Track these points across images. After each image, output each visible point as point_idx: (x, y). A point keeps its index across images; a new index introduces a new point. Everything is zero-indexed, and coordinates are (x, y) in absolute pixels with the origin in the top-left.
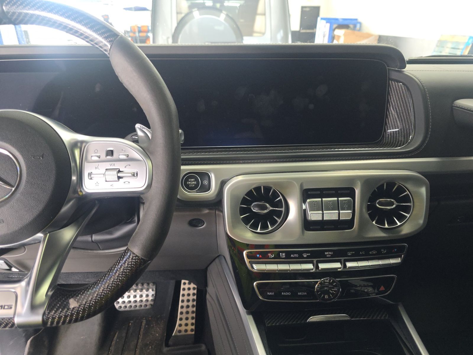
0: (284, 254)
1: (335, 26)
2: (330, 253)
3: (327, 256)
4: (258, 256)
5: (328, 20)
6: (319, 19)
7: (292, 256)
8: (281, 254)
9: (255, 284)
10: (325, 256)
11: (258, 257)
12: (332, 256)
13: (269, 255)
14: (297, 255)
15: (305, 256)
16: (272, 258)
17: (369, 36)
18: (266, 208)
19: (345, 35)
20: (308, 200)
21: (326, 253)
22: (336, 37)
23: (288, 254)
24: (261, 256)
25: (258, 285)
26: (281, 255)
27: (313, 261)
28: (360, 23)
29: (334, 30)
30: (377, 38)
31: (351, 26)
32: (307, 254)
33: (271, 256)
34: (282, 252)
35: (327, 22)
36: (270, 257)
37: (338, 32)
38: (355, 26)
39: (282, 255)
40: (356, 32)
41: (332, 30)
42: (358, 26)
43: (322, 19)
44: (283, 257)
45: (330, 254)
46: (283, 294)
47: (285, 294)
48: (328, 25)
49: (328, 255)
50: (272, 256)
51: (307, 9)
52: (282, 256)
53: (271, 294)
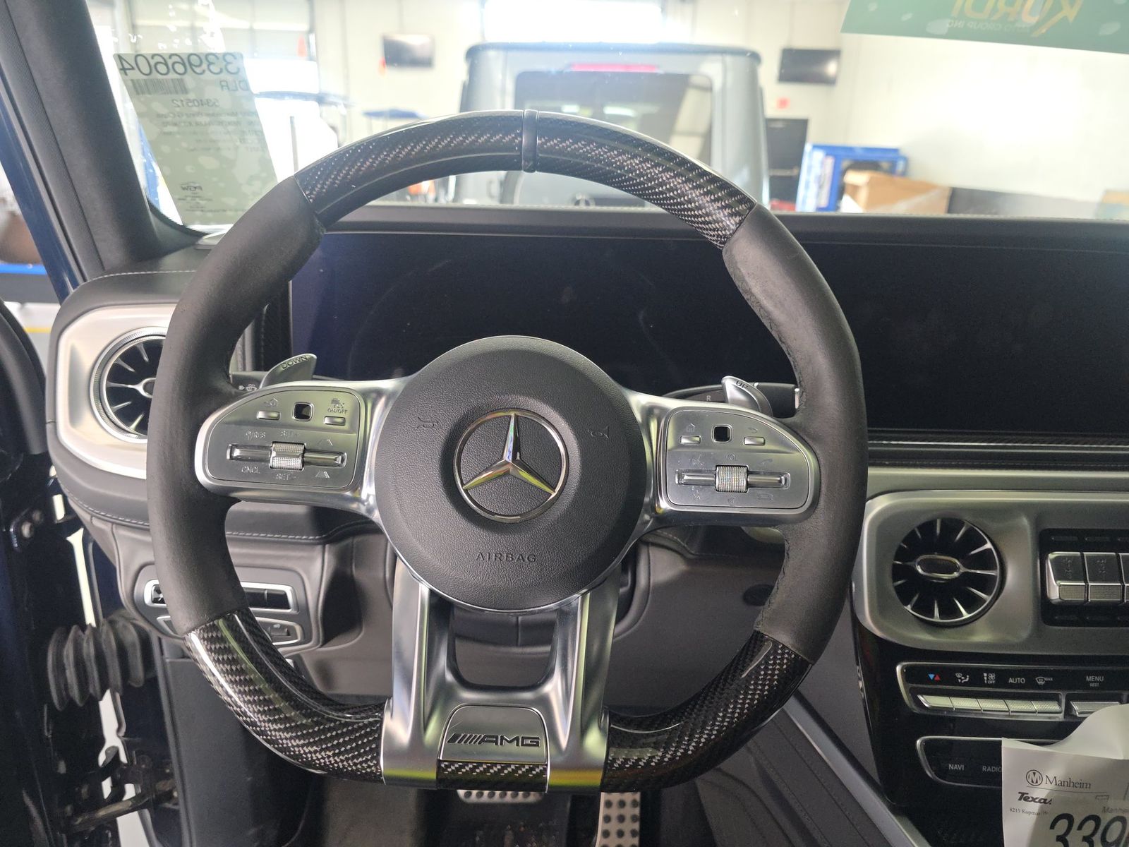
0: (992, 676)
1: (845, 164)
2: (1098, 679)
3: (1092, 685)
4: (931, 676)
5: (830, 150)
6: (808, 147)
7: (1011, 680)
8: (985, 675)
9: (918, 742)
10: (1086, 686)
11: (932, 678)
12: (1102, 686)
13: (959, 675)
14: (1022, 680)
15: (1041, 683)
16: (965, 684)
17: (925, 187)
18: (956, 569)
19: (870, 184)
20: (1052, 556)
21: (1088, 679)
22: (848, 189)
23: (1002, 677)
24: (937, 678)
25: (927, 744)
26: (985, 678)
27: (1057, 695)
28: (906, 159)
29: (844, 173)
30: (947, 194)
31: (885, 165)
32: (1046, 679)
33: (963, 678)
34: (989, 671)
35: (827, 155)
36: (960, 680)
37: (853, 178)
38: (893, 165)
39: (987, 677)
40: (898, 179)
41: (839, 174)
42: (900, 166)
43: (816, 147)
44: (991, 682)
45: (1097, 682)
46: (984, 768)
47: (989, 769)
48: (830, 162)
49: (1092, 682)
50: (965, 679)
51: (780, 125)
52: (988, 679)
53: (956, 767)
